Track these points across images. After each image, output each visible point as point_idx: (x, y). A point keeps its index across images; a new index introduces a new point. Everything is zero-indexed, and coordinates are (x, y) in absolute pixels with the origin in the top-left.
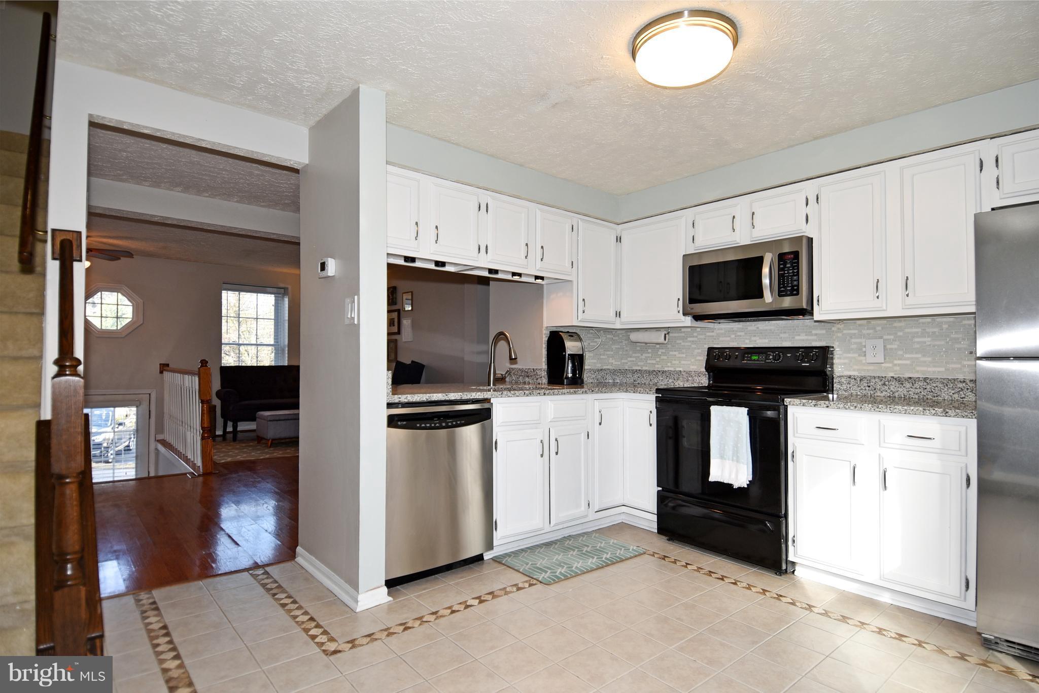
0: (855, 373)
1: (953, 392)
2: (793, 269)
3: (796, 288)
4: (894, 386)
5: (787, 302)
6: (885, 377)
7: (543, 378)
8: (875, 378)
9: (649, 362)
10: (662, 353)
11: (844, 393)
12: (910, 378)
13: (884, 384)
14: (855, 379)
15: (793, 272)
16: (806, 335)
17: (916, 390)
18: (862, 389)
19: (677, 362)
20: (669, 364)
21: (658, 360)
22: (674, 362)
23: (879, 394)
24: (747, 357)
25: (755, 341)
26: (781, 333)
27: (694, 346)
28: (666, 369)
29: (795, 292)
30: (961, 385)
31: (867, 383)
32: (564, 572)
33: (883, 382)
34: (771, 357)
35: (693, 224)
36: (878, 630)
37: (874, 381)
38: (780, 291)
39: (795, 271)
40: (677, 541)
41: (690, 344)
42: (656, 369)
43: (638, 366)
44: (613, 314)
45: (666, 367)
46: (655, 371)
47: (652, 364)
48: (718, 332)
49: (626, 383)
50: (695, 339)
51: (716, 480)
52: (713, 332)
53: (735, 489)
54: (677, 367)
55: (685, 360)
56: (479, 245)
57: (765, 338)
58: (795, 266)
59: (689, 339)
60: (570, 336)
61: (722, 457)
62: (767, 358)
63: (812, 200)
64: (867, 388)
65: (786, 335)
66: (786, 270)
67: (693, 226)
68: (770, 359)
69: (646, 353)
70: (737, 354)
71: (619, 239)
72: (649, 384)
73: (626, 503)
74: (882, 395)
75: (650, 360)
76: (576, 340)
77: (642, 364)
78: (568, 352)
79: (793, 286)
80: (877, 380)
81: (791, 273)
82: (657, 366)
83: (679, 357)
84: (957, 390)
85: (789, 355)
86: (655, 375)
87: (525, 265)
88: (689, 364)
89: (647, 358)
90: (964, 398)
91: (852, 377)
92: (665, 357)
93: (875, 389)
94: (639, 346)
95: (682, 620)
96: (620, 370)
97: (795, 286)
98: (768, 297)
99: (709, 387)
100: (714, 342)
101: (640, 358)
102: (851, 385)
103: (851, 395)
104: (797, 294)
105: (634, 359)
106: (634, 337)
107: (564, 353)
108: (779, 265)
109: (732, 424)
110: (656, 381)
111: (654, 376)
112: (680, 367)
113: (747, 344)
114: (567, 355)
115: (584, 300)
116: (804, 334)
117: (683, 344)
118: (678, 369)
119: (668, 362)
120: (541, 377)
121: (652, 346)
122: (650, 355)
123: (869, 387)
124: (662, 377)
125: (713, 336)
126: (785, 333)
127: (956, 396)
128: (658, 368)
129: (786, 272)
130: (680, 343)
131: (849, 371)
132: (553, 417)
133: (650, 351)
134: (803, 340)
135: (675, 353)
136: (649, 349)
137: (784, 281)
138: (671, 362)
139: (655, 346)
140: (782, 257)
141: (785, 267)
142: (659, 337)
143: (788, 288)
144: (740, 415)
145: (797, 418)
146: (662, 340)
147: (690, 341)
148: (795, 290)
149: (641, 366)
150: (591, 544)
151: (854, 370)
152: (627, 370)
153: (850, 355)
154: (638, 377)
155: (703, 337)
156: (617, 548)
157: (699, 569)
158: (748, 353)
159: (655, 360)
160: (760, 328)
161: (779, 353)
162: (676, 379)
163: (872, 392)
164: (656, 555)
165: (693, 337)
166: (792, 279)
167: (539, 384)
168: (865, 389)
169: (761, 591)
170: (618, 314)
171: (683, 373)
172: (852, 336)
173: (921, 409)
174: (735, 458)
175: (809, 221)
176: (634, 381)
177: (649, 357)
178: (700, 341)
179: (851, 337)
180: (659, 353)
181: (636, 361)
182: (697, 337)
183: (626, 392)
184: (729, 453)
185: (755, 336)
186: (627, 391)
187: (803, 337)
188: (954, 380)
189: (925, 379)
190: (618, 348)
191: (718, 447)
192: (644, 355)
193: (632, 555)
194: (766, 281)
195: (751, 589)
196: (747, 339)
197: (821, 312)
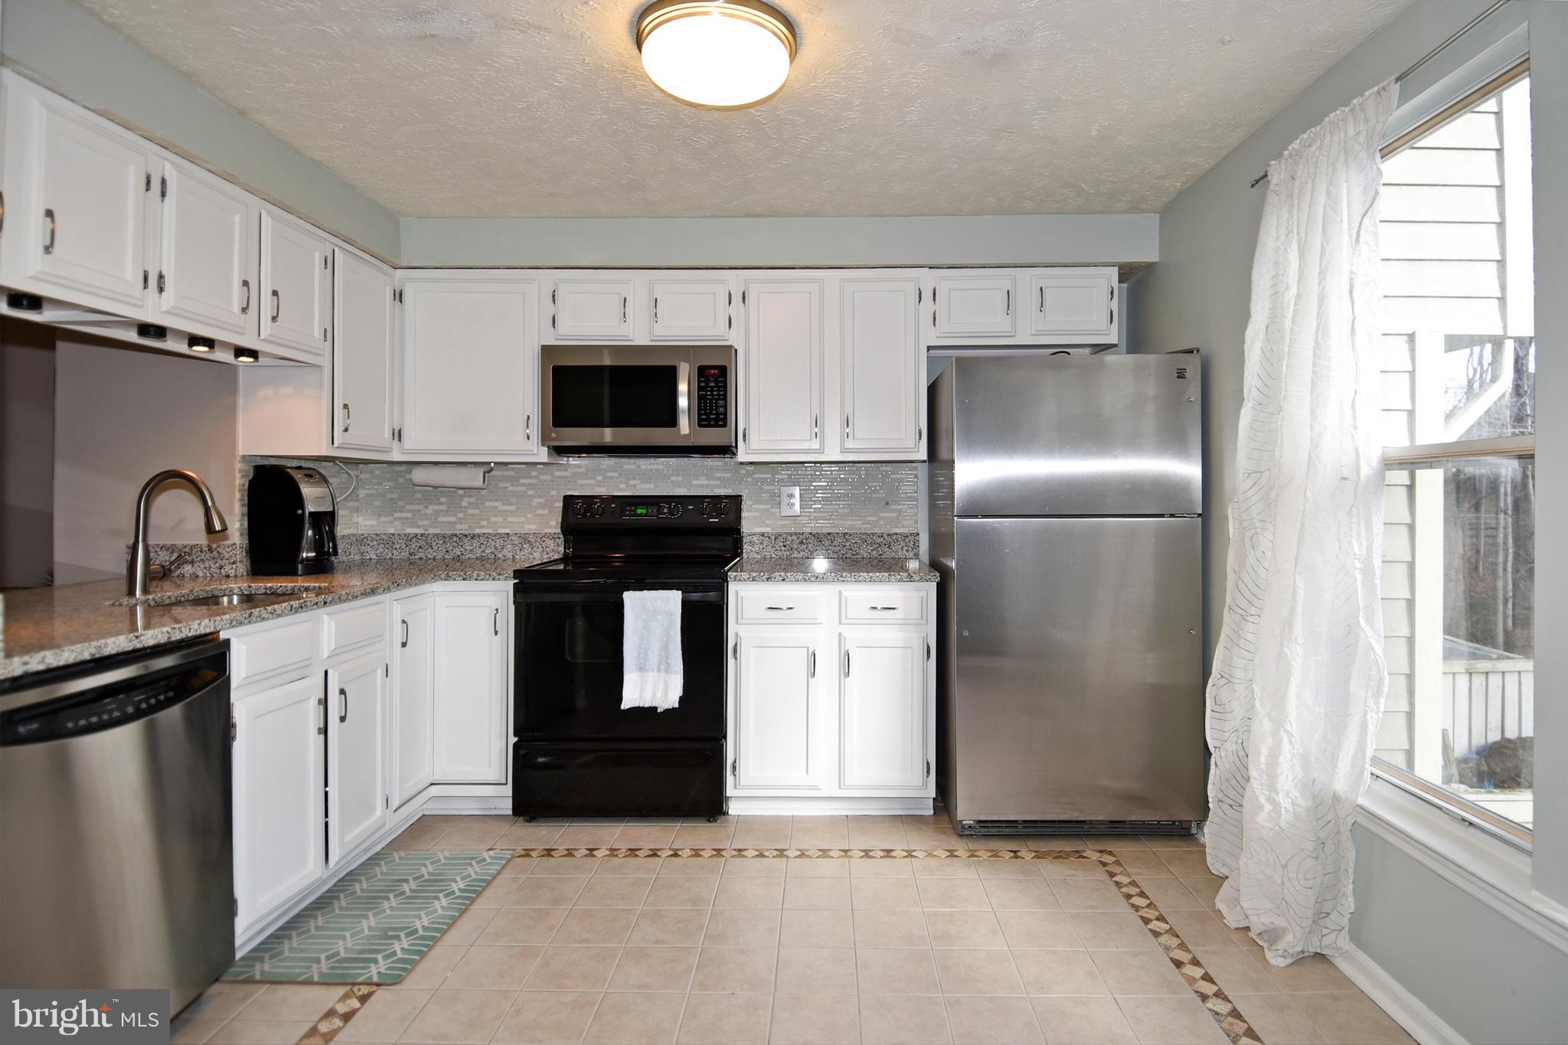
0: (768, 530)
1: (872, 548)
2: (718, 390)
3: (722, 416)
4: (812, 545)
5: (711, 436)
6: (803, 533)
7: (238, 564)
8: (791, 534)
9: (441, 519)
10: (469, 503)
11: (756, 556)
12: (829, 534)
13: (802, 543)
14: (769, 538)
15: (719, 395)
16: (706, 479)
17: (836, 548)
18: (776, 550)
19: (499, 519)
20: (484, 523)
21: (461, 515)
22: (493, 519)
23: (795, 555)
24: (629, 511)
25: (635, 486)
26: (673, 475)
27: (530, 492)
28: (477, 531)
29: (721, 423)
30: (879, 540)
31: (783, 542)
32: (409, 945)
33: (800, 540)
34: (666, 510)
35: (554, 296)
36: (864, 854)
37: (790, 538)
38: (700, 420)
39: (721, 393)
40: (543, 819)
41: (524, 489)
42: (458, 532)
43: (419, 527)
44: (387, 434)
45: (478, 528)
46: (456, 535)
47: (448, 522)
48: (575, 470)
49: (391, 559)
50: (535, 481)
51: (632, 706)
52: (566, 470)
53: (660, 713)
54: (500, 527)
55: (514, 516)
56: (145, 271)
57: (650, 483)
58: (721, 386)
59: (522, 481)
60: (306, 475)
61: (641, 669)
62: (660, 512)
63: (737, 298)
64: (783, 549)
65: (680, 478)
66: (709, 391)
67: (554, 300)
68: (665, 514)
69: (435, 504)
70: (613, 506)
71: (399, 296)
72: (444, 559)
73: (437, 778)
74: (800, 556)
75: (444, 516)
76: (317, 484)
77: (427, 523)
78: (310, 508)
79: (718, 414)
80: (794, 537)
81: (715, 395)
82: (459, 527)
83: (504, 511)
84: (876, 546)
85: (690, 507)
86: (456, 542)
87: (241, 327)
88: (522, 523)
89: (437, 514)
90: (882, 554)
91: (766, 535)
92: (476, 511)
93: (792, 549)
94: (420, 492)
95: (663, 942)
96: (377, 535)
97: (721, 414)
98: (684, 424)
99: (565, 559)
100: (568, 487)
101: (423, 512)
102: (764, 546)
103: (765, 558)
104: (725, 425)
105: (409, 515)
106: (419, 475)
107: (300, 512)
108: (699, 382)
109: (659, 616)
110: (459, 553)
111: (454, 544)
112: (506, 527)
113: (621, 490)
114: (307, 515)
115: (346, 406)
116: (704, 478)
117: (510, 488)
118: (501, 531)
119: (483, 520)
120: (234, 563)
121: (449, 491)
122: (444, 507)
123: (785, 546)
124: (472, 545)
125: (566, 477)
126: (678, 475)
127: (874, 553)
128: (461, 530)
129: (709, 393)
130: (507, 488)
131: (762, 527)
132: (333, 648)
133: (443, 500)
134: (702, 486)
135: (496, 504)
136: (441, 496)
137: (706, 406)
138: (488, 520)
139: (456, 492)
140: (702, 371)
141: (707, 385)
142: (475, 478)
143: (712, 416)
144: (670, 602)
145: (742, 597)
146: (479, 483)
147: (525, 485)
148: (721, 420)
149: (424, 526)
150: (409, 874)
151: (767, 526)
152: (393, 535)
153: (761, 506)
154: (420, 547)
155: (548, 478)
156: (463, 864)
157: (613, 852)
158: (630, 505)
159: (456, 515)
160: (642, 467)
161: (677, 504)
162: (499, 547)
163: (788, 553)
164: (533, 854)
165: (531, 477)
166: (716, 403)
167: (228, 576)
168: (781, 550)
169: (715, 853)
170: (398, 435)
171: (513, 538)
172: (763, 481)
173: (886, 574)
174: (662, 667)
175: (732, 326)
176: (411, 554)
177: (442, 511)
178: (542, 485)
179: (763, 483)
180: (464, 504)
181: (413, 519)
182: (536, 477)
183: (446, 580)
184: (653, 660)
185: (634, 479)
186: (448, 578)
187: (703, 481)
188: (873, 534)
189: (845, 534)
190: (371, 495)
191: (636, 654)
192: (430, 507)
193: (499, 868)
194: (683, 402)
195: (701, 856)
196: (621, 483)
197: (748, 452)
